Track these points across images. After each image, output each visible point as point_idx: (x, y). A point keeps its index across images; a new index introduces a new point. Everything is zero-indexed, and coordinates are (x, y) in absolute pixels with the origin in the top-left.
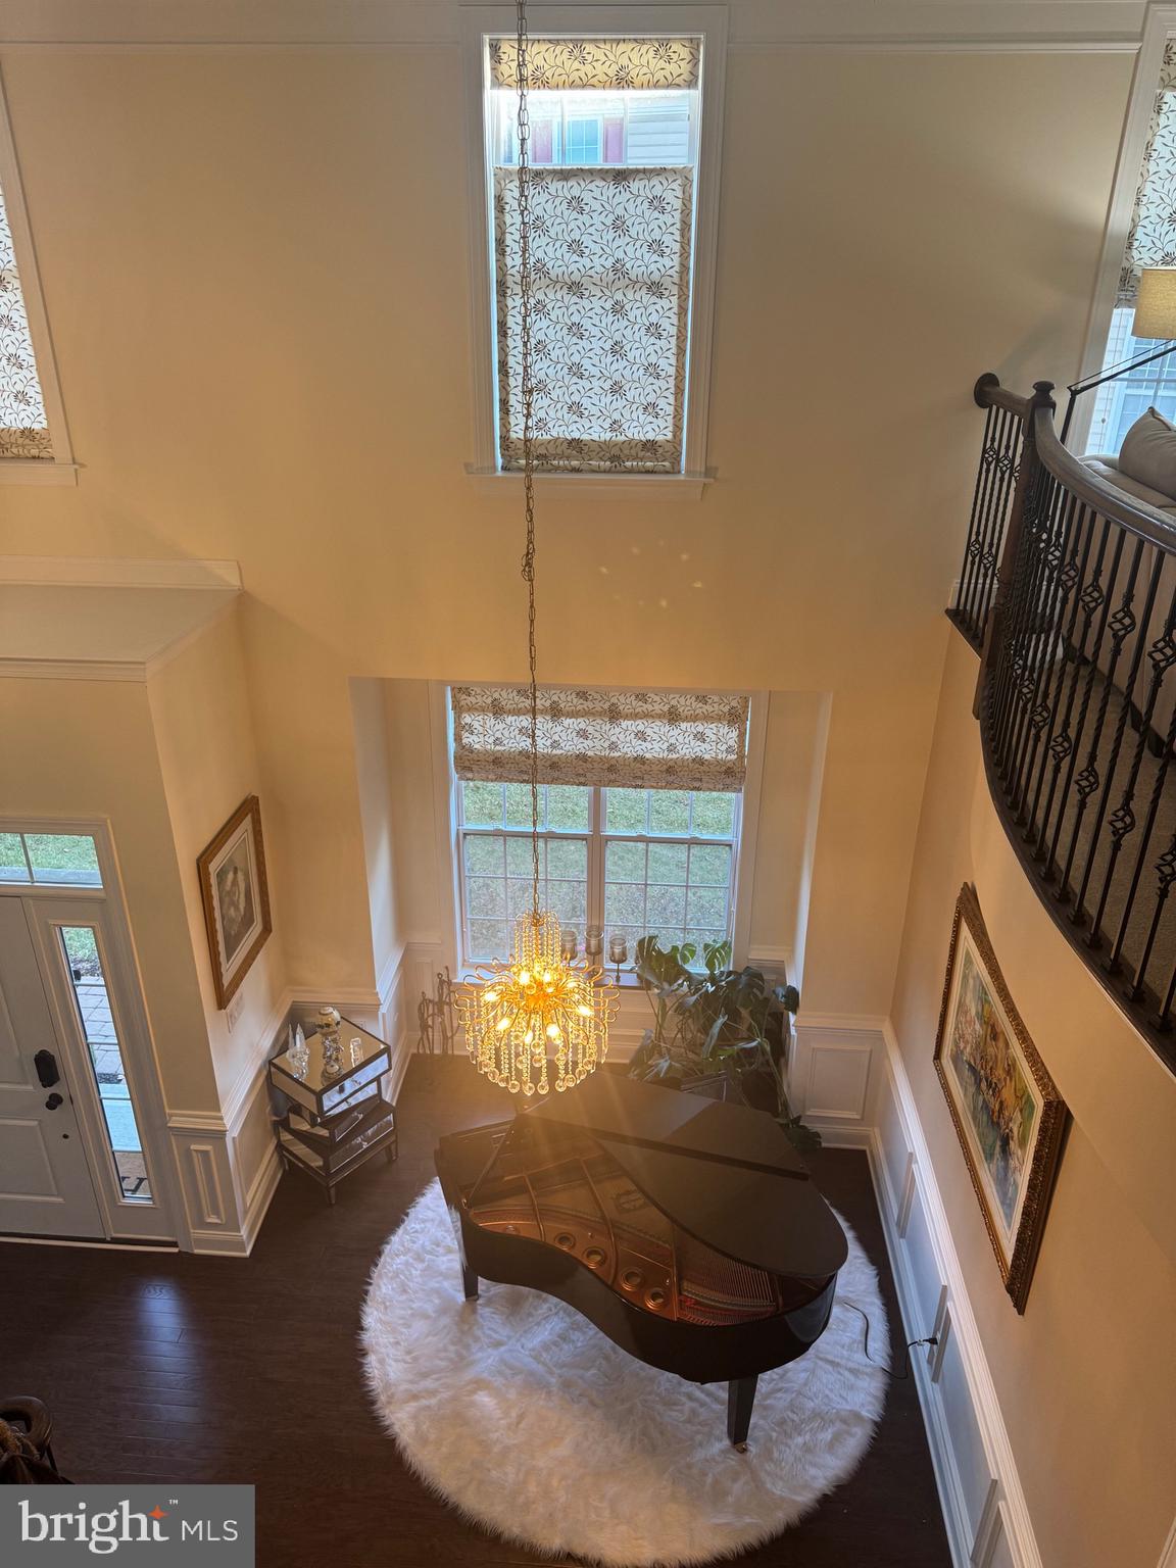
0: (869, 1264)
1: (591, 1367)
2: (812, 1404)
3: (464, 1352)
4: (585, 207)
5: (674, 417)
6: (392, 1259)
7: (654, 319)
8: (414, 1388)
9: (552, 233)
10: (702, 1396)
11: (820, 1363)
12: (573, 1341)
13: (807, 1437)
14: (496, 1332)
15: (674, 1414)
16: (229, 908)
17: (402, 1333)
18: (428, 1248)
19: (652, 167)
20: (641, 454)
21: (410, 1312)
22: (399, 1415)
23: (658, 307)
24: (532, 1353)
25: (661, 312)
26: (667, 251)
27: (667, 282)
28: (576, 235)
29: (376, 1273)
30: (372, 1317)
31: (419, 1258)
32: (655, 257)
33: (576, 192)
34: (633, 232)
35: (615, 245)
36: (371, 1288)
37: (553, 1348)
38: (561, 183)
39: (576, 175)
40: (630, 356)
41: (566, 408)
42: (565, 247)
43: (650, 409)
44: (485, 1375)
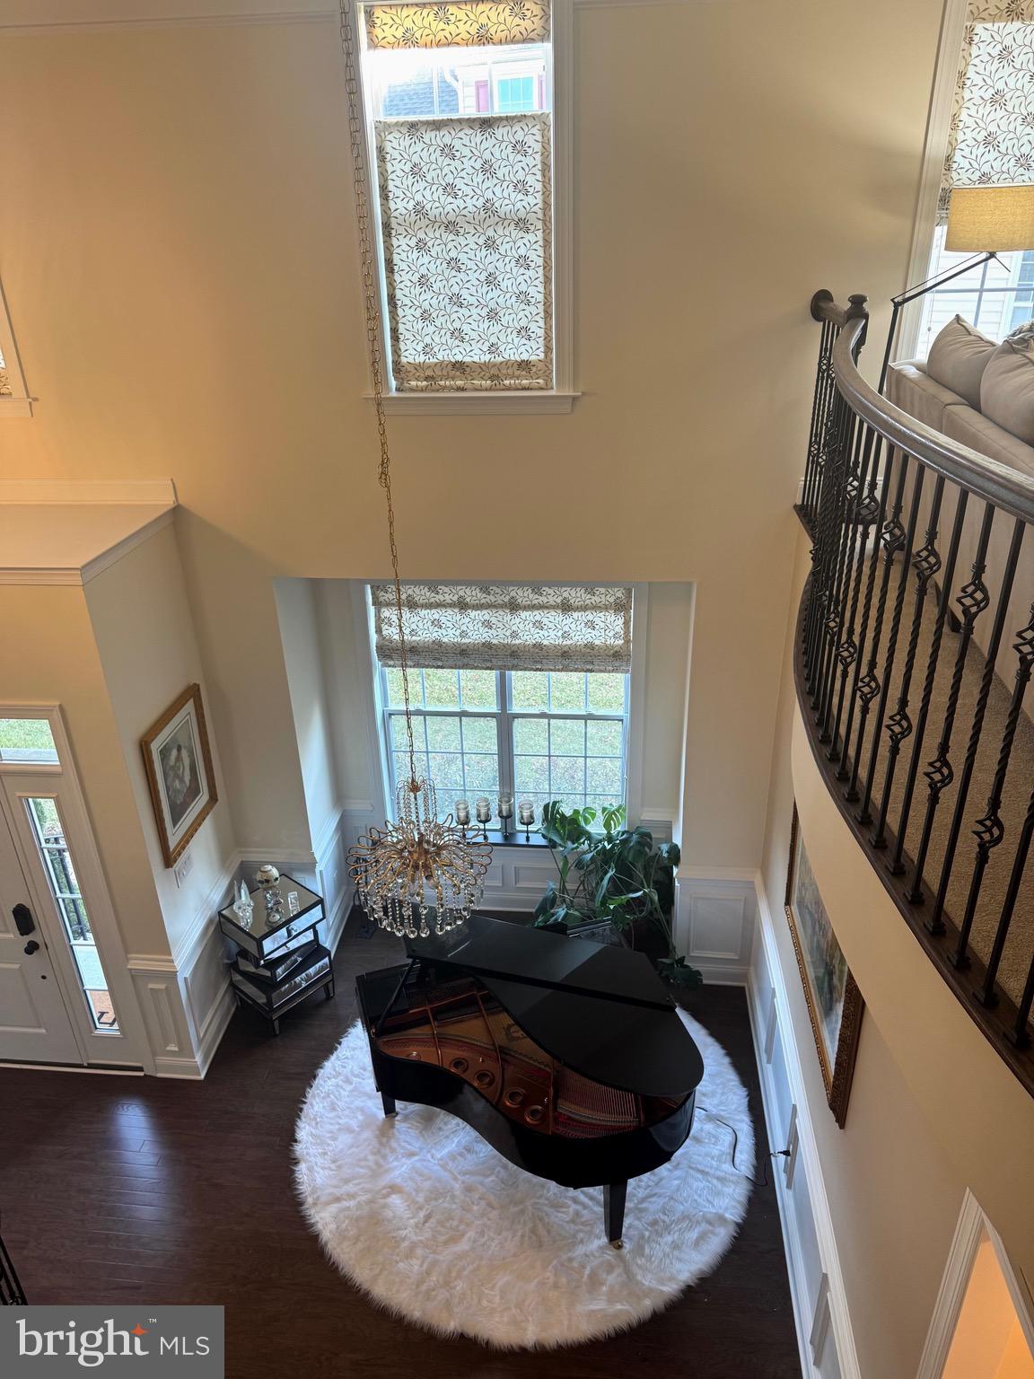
0: (741, 1086)
1: (491, 1174)
2: (682, 1207)
3: (381, 1161)
4: (457, 154)
5: (545, 339)
6: (325, 1081)
7: (522, 251)
8: (338, 1192)
9: (429, 178)
10: (585, 1200)
11: (692, 1172)
12: (476, 1153)
13: (676, 1236)
14: (410, 1144)
15: (560, 1215)
16: (174, 781)
17: (329, 1145)
18: (356, 1072)
19: (514, 114)
20: (517, 373)
21: (337, 1127)
22: (322, 1215)
23: (525, 241)
24: (441, 1162)
25: (528, 245)
26: (531, 190)
27: (532, 217)
28: (450, 179)
29: (310, 1093)
30: (304, 1131)
31: (348, 1081)
32: (520, 196)
33: (447, 140)
34: (500, 175)
35: (485, 186)
36: (305, 1107)
37: (459, 1157)
38: (433, 134)
39: (446, 125)
40: (503, 285)
41: (448, 334)
42: (440, 190)
43: (523, 333)
44: (398, 1181)
